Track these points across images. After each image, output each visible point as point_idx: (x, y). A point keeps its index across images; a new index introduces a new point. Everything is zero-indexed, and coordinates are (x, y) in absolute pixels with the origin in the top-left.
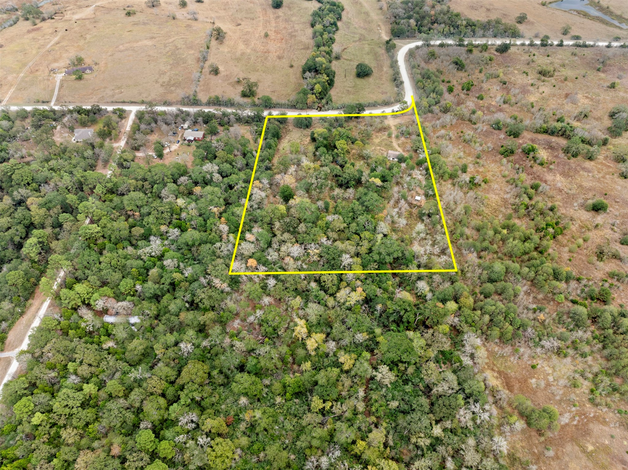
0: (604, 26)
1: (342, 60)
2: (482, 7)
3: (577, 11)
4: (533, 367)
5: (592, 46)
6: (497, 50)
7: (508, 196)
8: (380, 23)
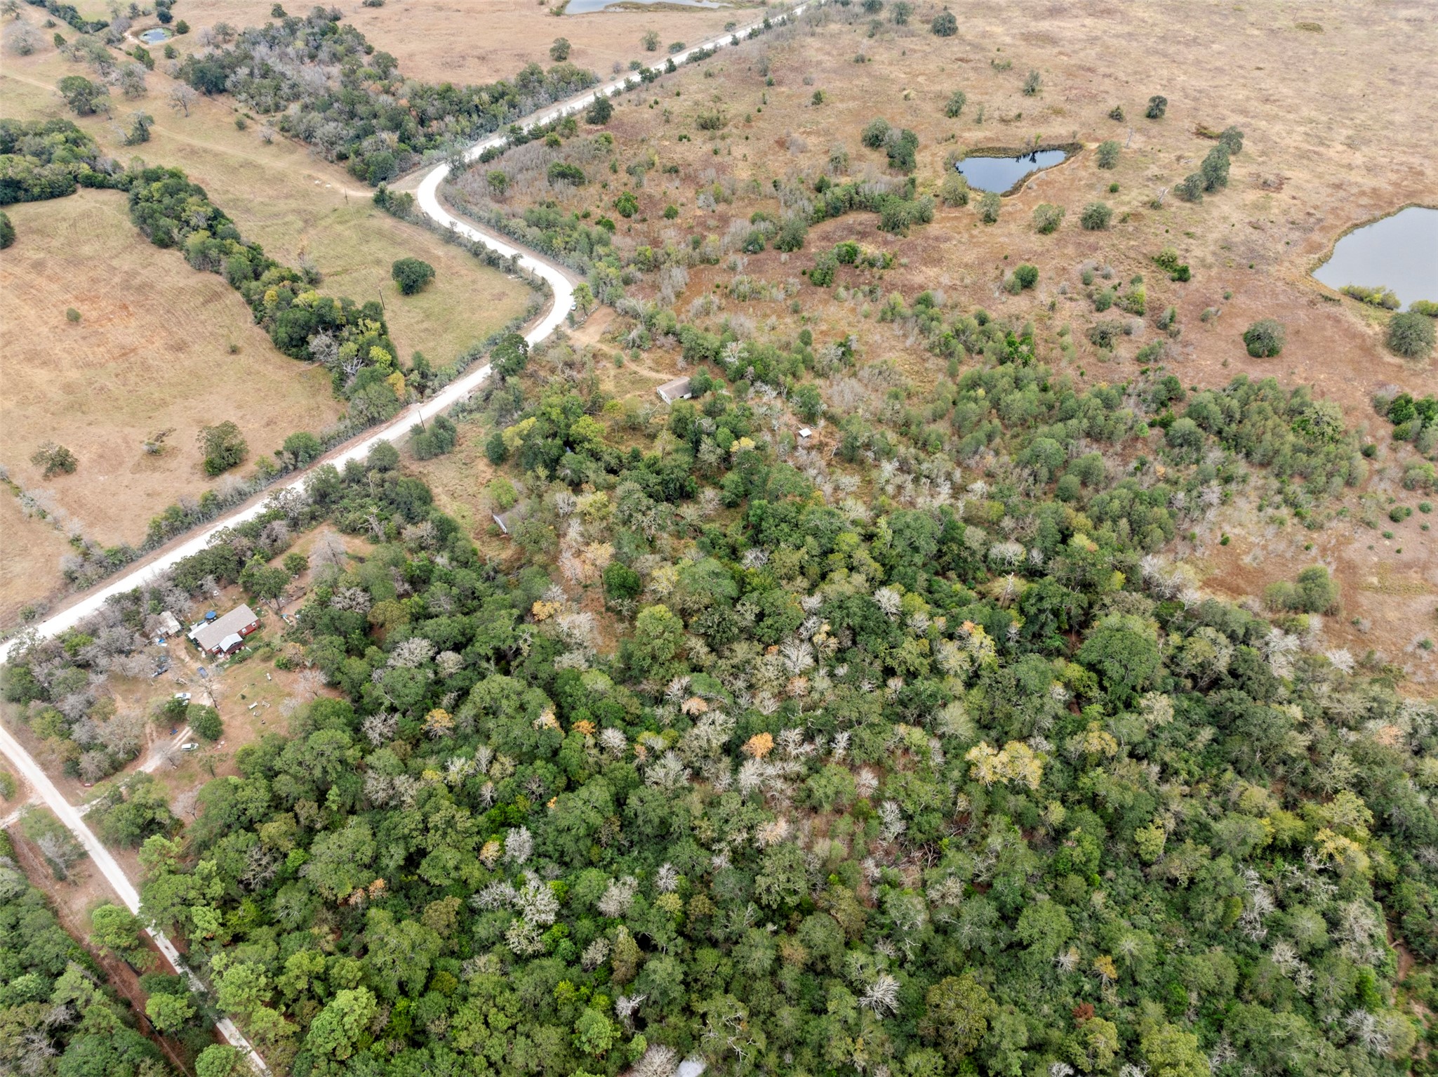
0: (685, 15)
1: (327, 280)
2: (463, 58)
3: (619, 5)
4: (1225, 542)
5: (715, 51)
6: (592, 121)
7: (909, 342)
8: (306, 172)
